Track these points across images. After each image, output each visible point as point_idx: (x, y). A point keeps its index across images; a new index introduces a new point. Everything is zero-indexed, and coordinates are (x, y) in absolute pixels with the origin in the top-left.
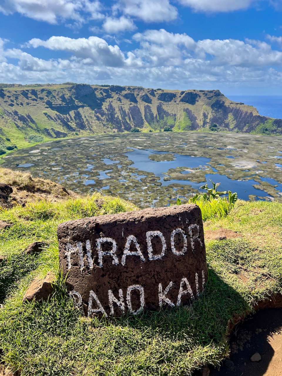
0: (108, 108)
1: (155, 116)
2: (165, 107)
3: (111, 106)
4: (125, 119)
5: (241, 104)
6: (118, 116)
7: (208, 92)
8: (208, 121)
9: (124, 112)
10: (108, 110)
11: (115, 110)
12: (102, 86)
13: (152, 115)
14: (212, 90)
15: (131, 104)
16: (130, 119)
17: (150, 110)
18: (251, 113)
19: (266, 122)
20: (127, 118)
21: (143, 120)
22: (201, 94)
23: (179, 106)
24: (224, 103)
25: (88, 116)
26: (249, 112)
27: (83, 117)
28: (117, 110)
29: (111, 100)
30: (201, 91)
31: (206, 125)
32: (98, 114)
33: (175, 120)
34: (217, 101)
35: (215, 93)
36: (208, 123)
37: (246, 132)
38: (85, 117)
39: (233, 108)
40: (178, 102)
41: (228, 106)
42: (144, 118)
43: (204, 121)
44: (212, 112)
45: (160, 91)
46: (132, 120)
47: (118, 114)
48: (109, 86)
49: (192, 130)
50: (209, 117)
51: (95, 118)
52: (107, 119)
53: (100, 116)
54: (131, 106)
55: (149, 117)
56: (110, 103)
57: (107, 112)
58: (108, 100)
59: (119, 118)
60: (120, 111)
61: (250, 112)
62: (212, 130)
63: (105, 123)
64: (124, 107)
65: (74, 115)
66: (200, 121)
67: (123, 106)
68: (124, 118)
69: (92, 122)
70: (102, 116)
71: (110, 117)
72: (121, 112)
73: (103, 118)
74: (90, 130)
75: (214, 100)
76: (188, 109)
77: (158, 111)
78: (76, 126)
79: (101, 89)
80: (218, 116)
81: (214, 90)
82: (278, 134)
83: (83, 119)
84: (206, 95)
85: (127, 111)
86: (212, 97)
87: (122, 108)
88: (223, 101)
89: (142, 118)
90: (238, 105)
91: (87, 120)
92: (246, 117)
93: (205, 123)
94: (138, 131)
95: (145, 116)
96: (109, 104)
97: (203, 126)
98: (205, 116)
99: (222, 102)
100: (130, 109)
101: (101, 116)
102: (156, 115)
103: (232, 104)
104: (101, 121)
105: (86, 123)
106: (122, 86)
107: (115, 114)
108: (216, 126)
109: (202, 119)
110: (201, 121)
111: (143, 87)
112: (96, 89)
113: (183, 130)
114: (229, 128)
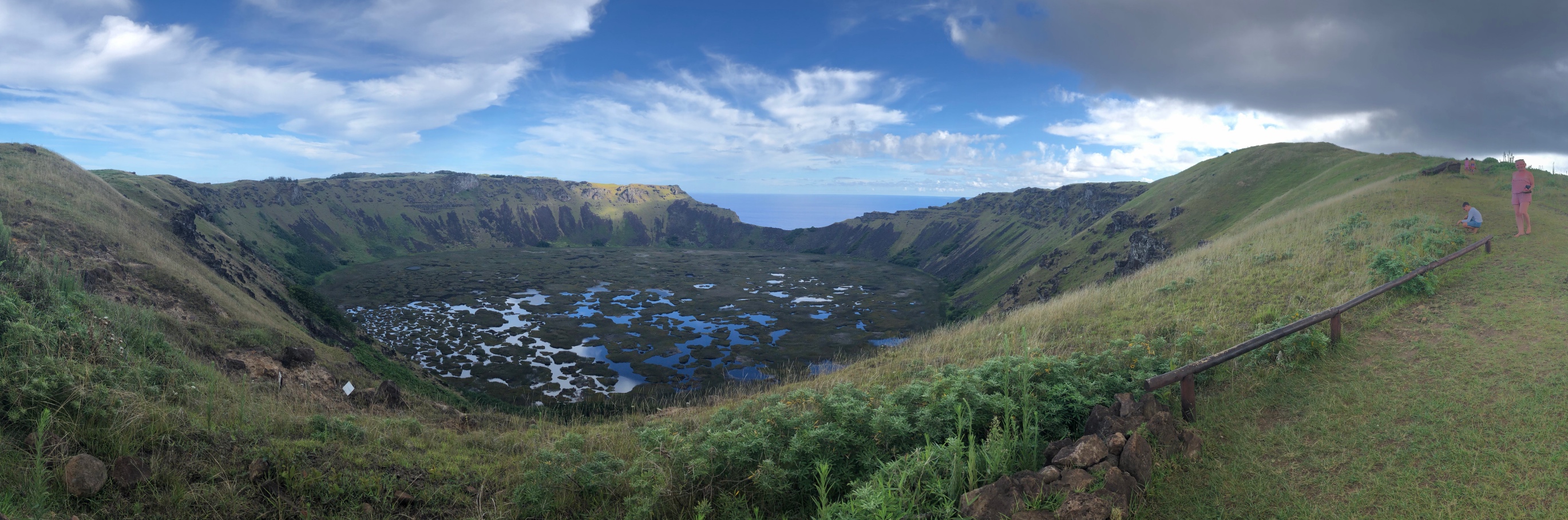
0: (500, 209)
1: (577, 222)
2: (593, 210)
3: (505, 206)
5: (713, 206)
6: (516, 222)
7: (661, 186)
8: (664, 231)
9: (526, 216)
10: (501, 213)
11: (511, 212)
12: (493, 176)
13: (572, 221)
14: (667, 184)
15: (537, 204)
16: (535, 227)
17: (570, 214)
19: (751, 231)
20: (530, 225)
21: (556, 229)
22: (650, 191)
23: (616, 208)
24: (687, 204)
27: (461, 222)
28: (515, 212)
29: (504, 196)
32: (484, 219)
33: (611, 229)
35: (672, 189)
37: (725, 247)
38: (464, 222)
39: (701, 212)
40: (613, 203)
41: (694, 209)
42: (558, 226)
43: (657, 232)
44: (669, 218)
46: (539, 228)
47: (516, 219)
50: (665, 226)
51: (479, 224)
52: (498, 227)
53: (487, 220)
54: (537, 207)
55: (567, 224)
56: (505, 202)
57: (498, 216)
58: (501, 197)
59: (517, 226)
62: (672, 245)
63: (494, 232)
64: (526, 209)
65: (447, 218)
67: (524, 207)
68: (524, 225)
69: (473, 230)
70: (491, 222)
71: (503, 223)
72: (522, 216)
73: (491, 225)
74: (470, 242)
75: (672, 200)
76: (630, 213)
77: (582, 214)
79: (491, 181)
80: (679, 225)
81: (671, 185)
83: (460, 225)
87: (522, 209)
88: (685, 202)
89: (555, 225)
90: (709, 207)
91: (466, 226)
92: (722, 225)
93: (659, 235)
94: (547, 245)
95: (560, 223)
96: (502, 203)
97: (657, 240)
98: (659, 224)
99: (683, 203)
100: (536, 211)
101: (489, 221)
102: (580, 221)
103: (698, 207)
104: (488, 230)
105: (464, 231)
107: (512, 219)
108: (675, 239)
109: (655, 228)
112: (483, 180)
113: (624, 245)
114: (697, 242)
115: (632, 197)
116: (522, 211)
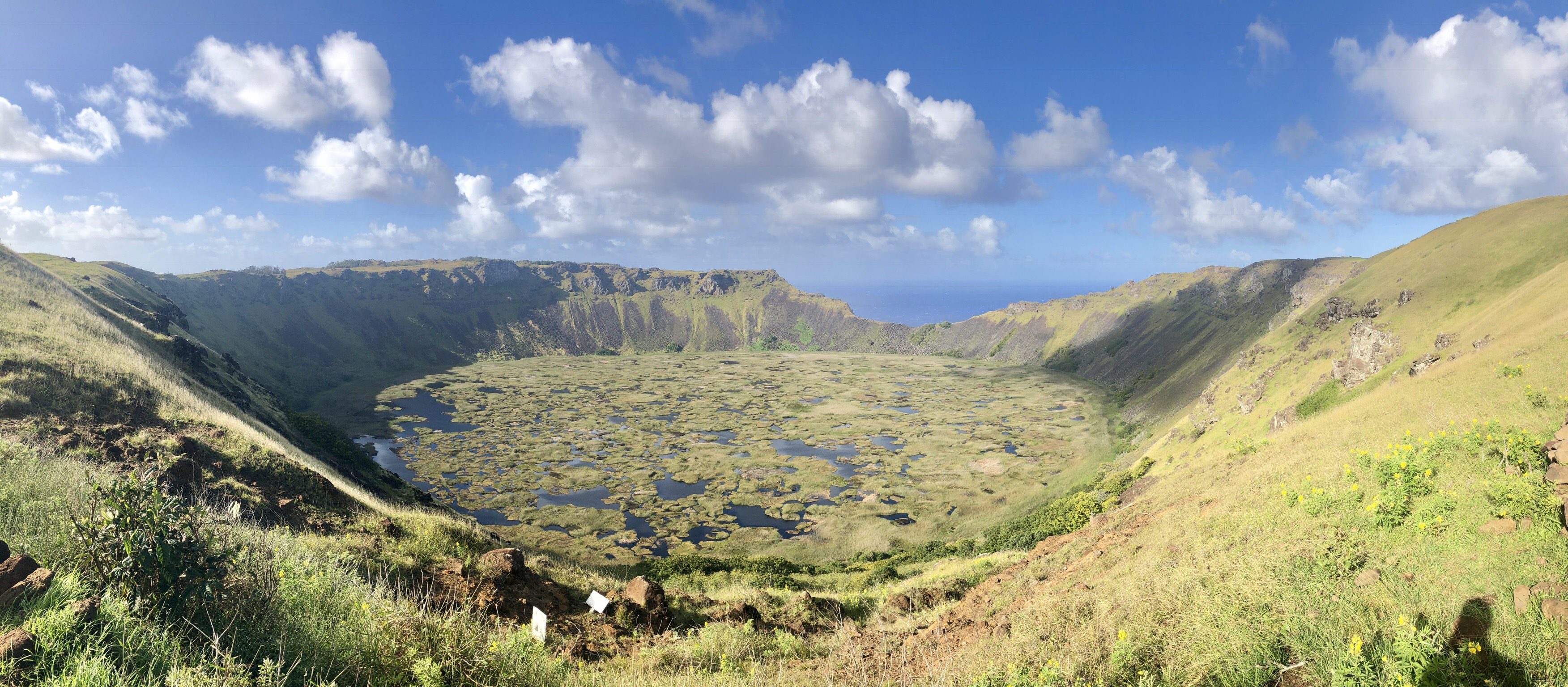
1: (646, 322)
2: (667, 306)
4: (584, 329)
6: (569, 323)
8: (758, 330)
9: (582, 314)
10: (547, 311)
11: (562, 309)
13: (640, 321)
14: (761, 269)
15: (596, 299)
16: (593, 329)
17: (636, 312)
18: (840, 313)
19: (868, 329)
20: (588, 327)
21: (620, 331)
22: (741, 277)
23: (695, 302)
24: (786, 294)
26: (836, 310)
30: (738, 272)
31: (754, 339)
32: (526, 319)
33: (688, 330)
34: (773, 290)
36: (758, 334)
37: (835, 349)
39: (805, 304)
40: (692, 295)
41: (796, 300)
42: (623, 327)
43: (750, 331)
44: (765, 314)
45: (657, 273)
46: (598, 331)
47: (569, 320)
48: (553, 263)
49: (726, 349)
50: (760, 322)
52: (545, 329)
53: (530, 322)
54: (597, 302)
55: (634, 325)
56: (553, 297)
57: (545, 315)
60: (574, 311)
61: (838, 311)
62: (769, 348)
64: (582, 306)
66: (742, 331)
67: (580, 303)
71: (551, 324)
74: (510, 349)
75: (767, 289)
76: (714, 308)
77: (653, 313)
79: (535, 269)
80: (777, 322)
83: (495, 328)
84: (751, 279)
85: (588, 311)
86: (763, 282)
87: (577, 306)
88: (784, 291)
89: (619, 326)
90: (814, 298)
91: (503, 330)
93: (752, 336)
94: (610, 353)
97: (750, 341)
98: (752, 321)
99: (782, 293)
100: (595, 308)
101: (533, 322)
102: (650, 320)
103: (801, 298)
104: (532, 333)
106: (578, 262)
107: (563, 318)
109: (746, 327)
110: (744, 331)
111: (622, 266)
112: (524, 268)
113: (707, 350)
114: (800, 344)
115: (715, 287)
116: (576, 309)
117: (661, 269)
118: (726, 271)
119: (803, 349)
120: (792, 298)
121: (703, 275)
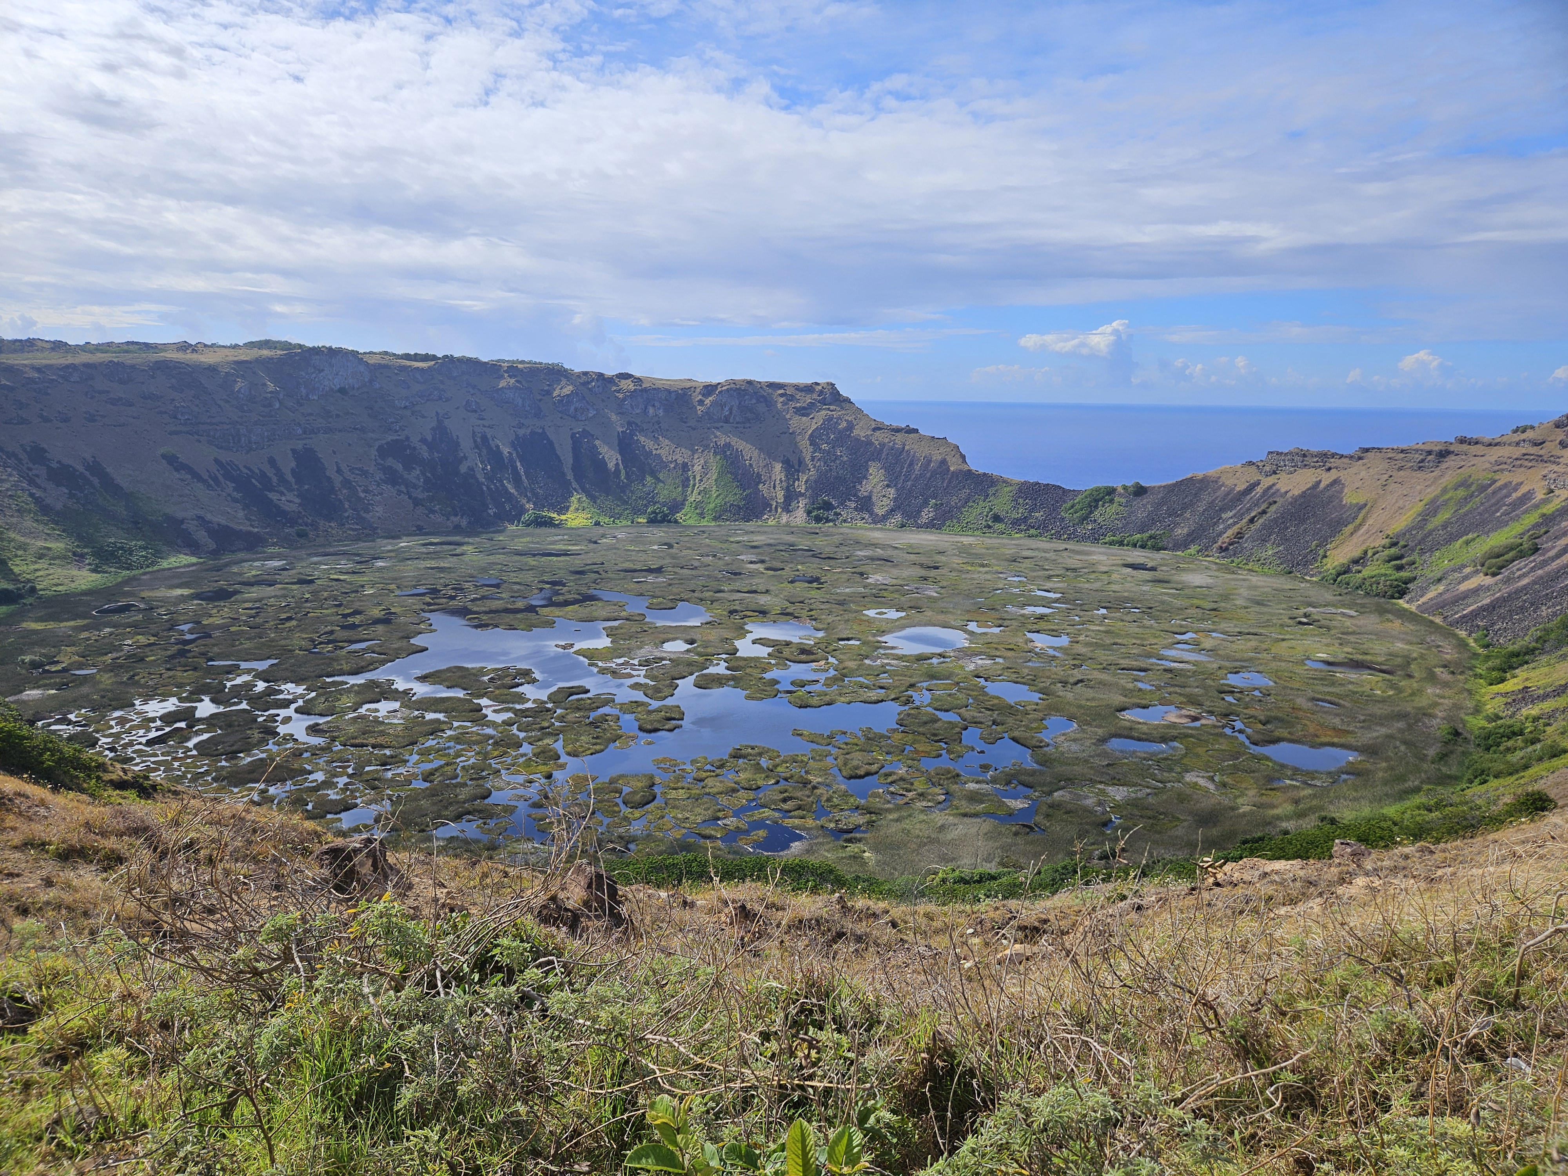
0: (429, 438)
1: (611, 467)
2: (647, 440)
3: (442, 430)
4: (500, 481)
5: (909, 430)
6: (471, 469)
7: (797, 387)
8: (801, 486)
9: (495, 454)
10: (431, 447)
13: (600, 465)
14: (809, 382)
15: (520, 426)
16: (517, 481)
17: (594, 449)
18: (944, 462)
19: (991, 491)
20: (505, 475)
21: (566, 483)
22: (774, 395)
23: (697, 436)
24: (851, 427)
25: (352, 470)
26: (937, 457)
27: (331, 472)
28: (466, 445)
29: (439, 408)
30: (771, 385)
31: (794, 505)
32: (390, 462)
33: (685, 483)
34: (830, 420)
35: (821, 393)
36: (801, 494)
37: (931, 525)
38: (339, 471)
39: (883, 445)
40: (692, 422)
42: (570, 475)
43: (787, 489)
44: (812, 458)
45: (629, 381)
46: (526, 483)
47: (471, 462)
48: (434, 357)
49: (748, 519)
50: (803, 475)
51: (379, 475)
52: (427, 480)
53: (399, 467)
54: (521, 432)
55: (589, 471)
56: (441, 422)
57: (426, 455)
58: (429, 411)
59: (474, 477)
60: (480, 449)
61: (939, 458)
62: (818, 519)
63: (418, 493)
64: (493, 438)
65: (293, 464)
66: (774, 488)
67: (489, 433)
68: (493, 477)
69: (366, 491)
70: (408, 468)
71: (439, 470)
72: (484, 453)
73: (410, 476)
76: (728, 446)
77: (623, 451)
78: (300, 505)
79: (402, 369)
80: (834, 473)
81: (817, 384)
82: (1032, 531)
84: (792, 398)
85: (505, 449)
86: (813, 405)
87: (484, 438)
88: (849, 423)
89: (564, 474)
90: (900, 434)
91: (346, 483)
92: (928, 475)
94: (549, 523)
95: (573, 469)
96: (435, 424)
97: (786, 506)
98: (790, 470)
99: (844, 424)
100: (518, 443)
101: (405, 468)
102: (617, 465)
103: (878, 433)
104: (403, 488)
105: (344, 494)
107: (460, 461)
108: (828, 506)
109: (781, 481)
110: (778, 488)
111: (566, 366)
112: (381, 366)
113: (715, 519)
114: (871, 513)
115: (731, 409)
116: (483, 443)
117: (637, 374)
118: (750, 382)
119: (875, 523)
120: (860, 432)
121: (709, 389)
